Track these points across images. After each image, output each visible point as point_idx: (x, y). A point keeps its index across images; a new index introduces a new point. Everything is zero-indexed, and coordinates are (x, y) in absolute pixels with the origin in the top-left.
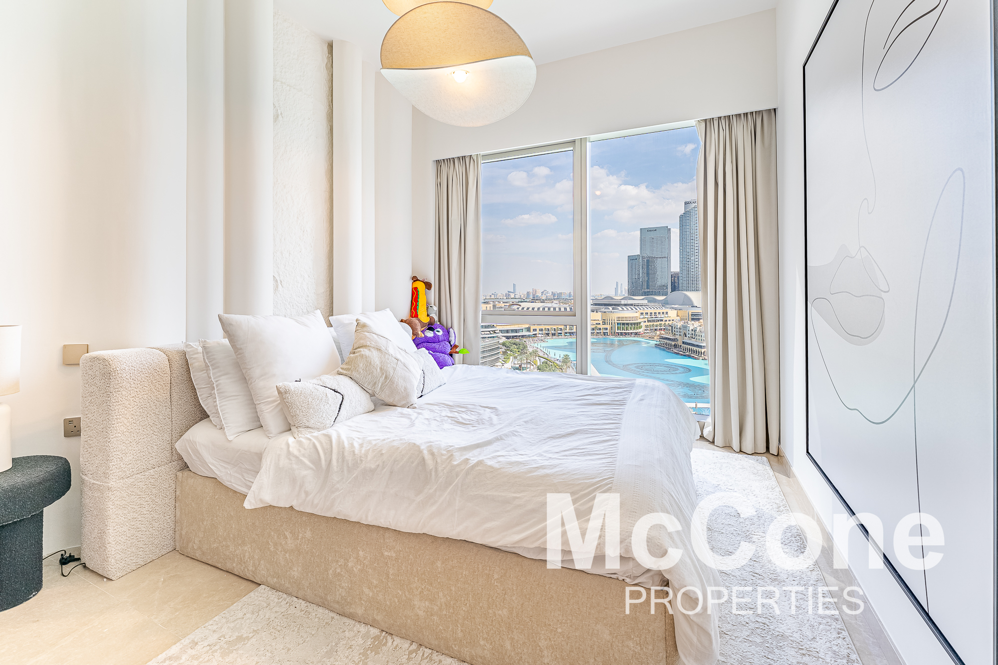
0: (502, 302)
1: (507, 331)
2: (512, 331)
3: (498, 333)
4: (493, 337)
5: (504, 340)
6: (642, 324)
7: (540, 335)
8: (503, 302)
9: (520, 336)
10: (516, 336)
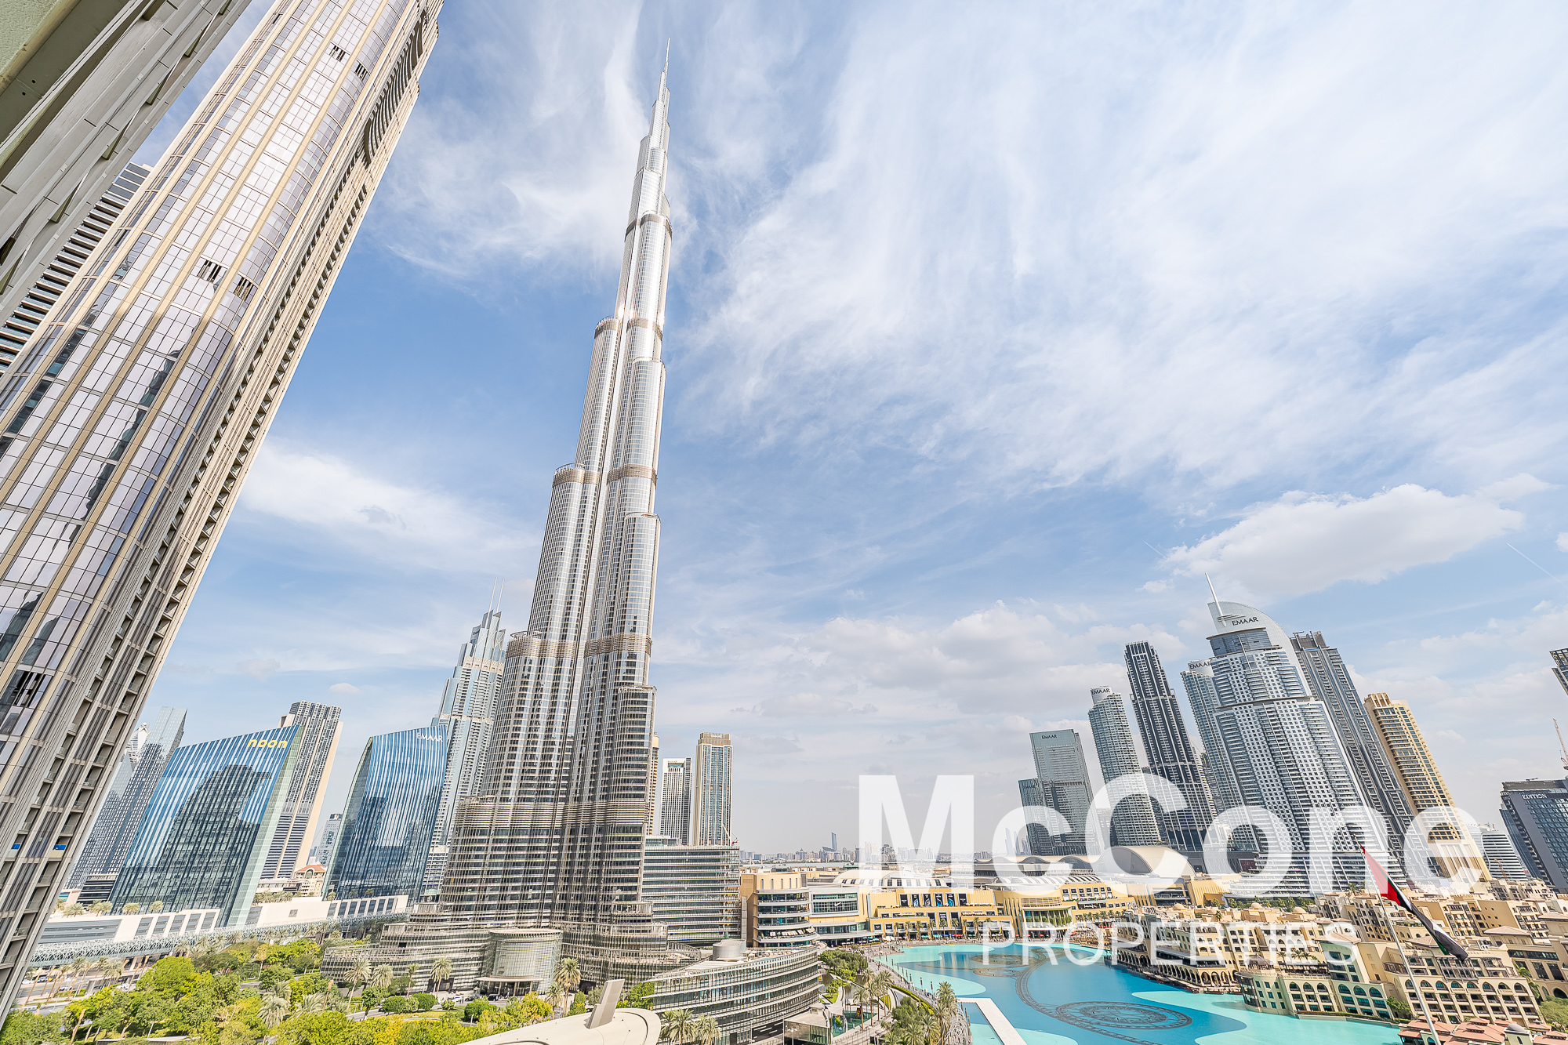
0: (814, 869)
1: (828, 930)
2: (838, 929)
3: (812, 934)
4: (804, 943)
5: (823, 948)
6: (1070, 912)
7: (888, 938)
8: (818, 870)
9: (851, 940)
10: (845, 940)
